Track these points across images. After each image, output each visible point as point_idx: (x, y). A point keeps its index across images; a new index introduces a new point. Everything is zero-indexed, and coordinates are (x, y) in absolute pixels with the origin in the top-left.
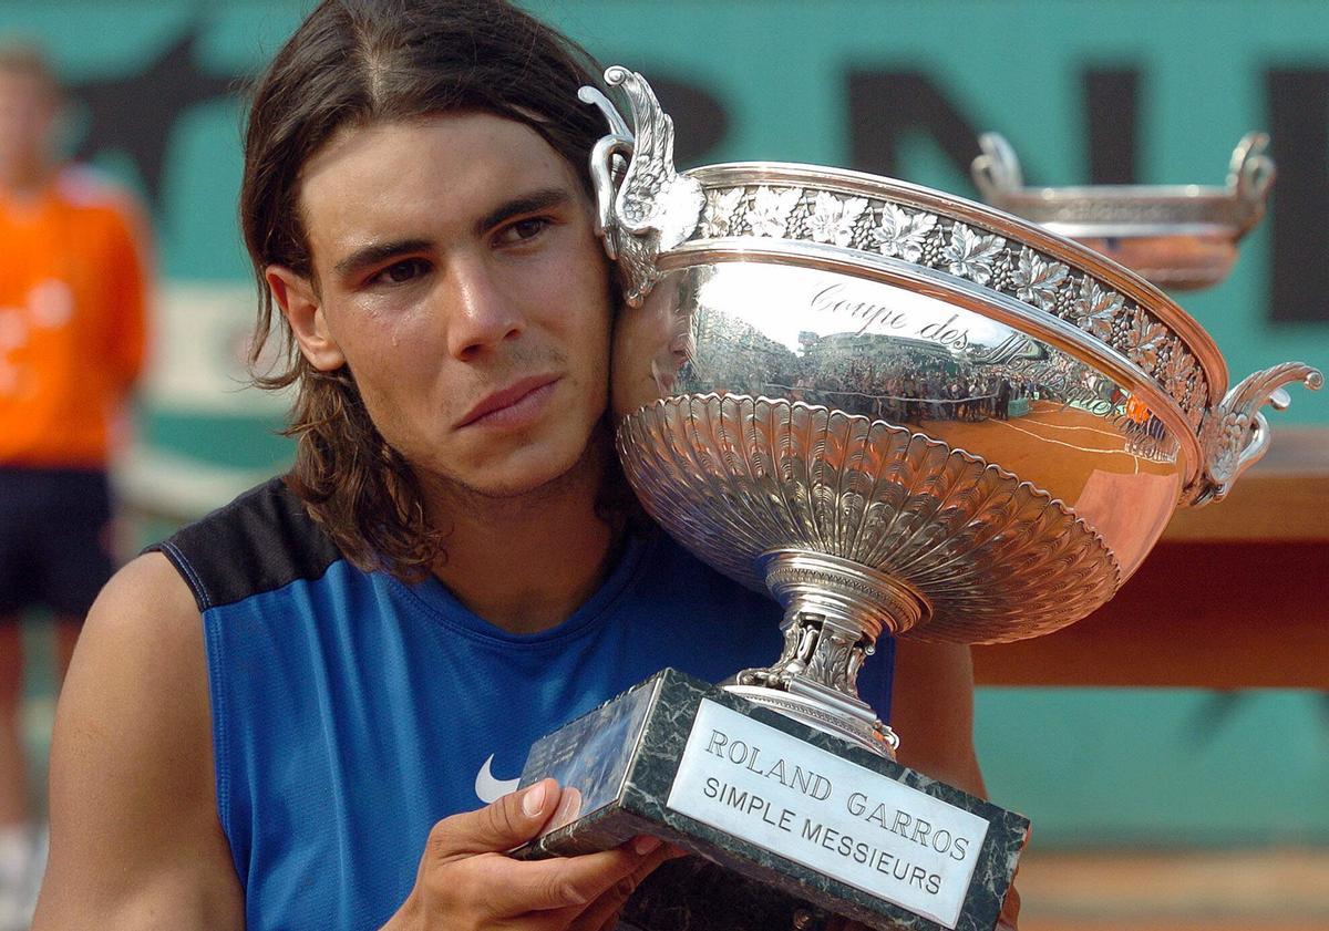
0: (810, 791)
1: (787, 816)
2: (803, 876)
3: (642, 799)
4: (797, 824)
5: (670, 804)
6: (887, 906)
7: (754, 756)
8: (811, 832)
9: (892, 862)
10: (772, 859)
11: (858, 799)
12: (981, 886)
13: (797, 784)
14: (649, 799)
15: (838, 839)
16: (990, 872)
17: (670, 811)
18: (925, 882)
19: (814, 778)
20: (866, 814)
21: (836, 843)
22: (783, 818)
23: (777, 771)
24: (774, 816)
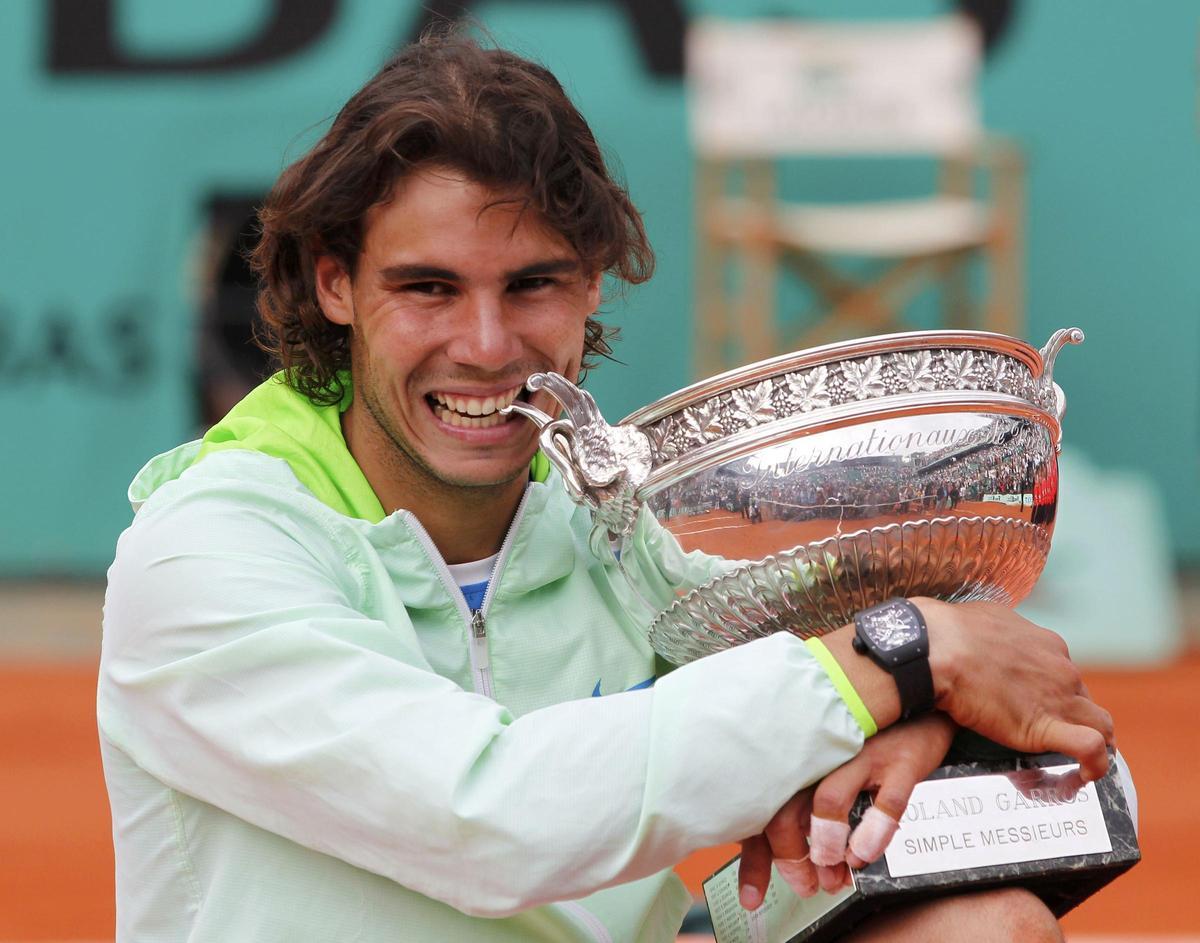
0: (970, 812)
1: (967, 837)
2: (999, 872)
3: (873, 882)
4: (976, 840)
5: (893, 875)
6: (1062, 860)
7: (922, 808)
8: (987, 838)
9: (1047, 828)
10: (975, 872)
11: (1002, 798)
12: (1109, 810)
13: (960, 812)
14: (877, 878)
15: (1005, 833)
16: (1109, 797)
17: (895, 879)
18: (1075, 829)
19: (967, 801)
20: (1013, 804)
21: (1007, 837)
22: (965, 841)
23: (942, 810)
24: (959, 842)
